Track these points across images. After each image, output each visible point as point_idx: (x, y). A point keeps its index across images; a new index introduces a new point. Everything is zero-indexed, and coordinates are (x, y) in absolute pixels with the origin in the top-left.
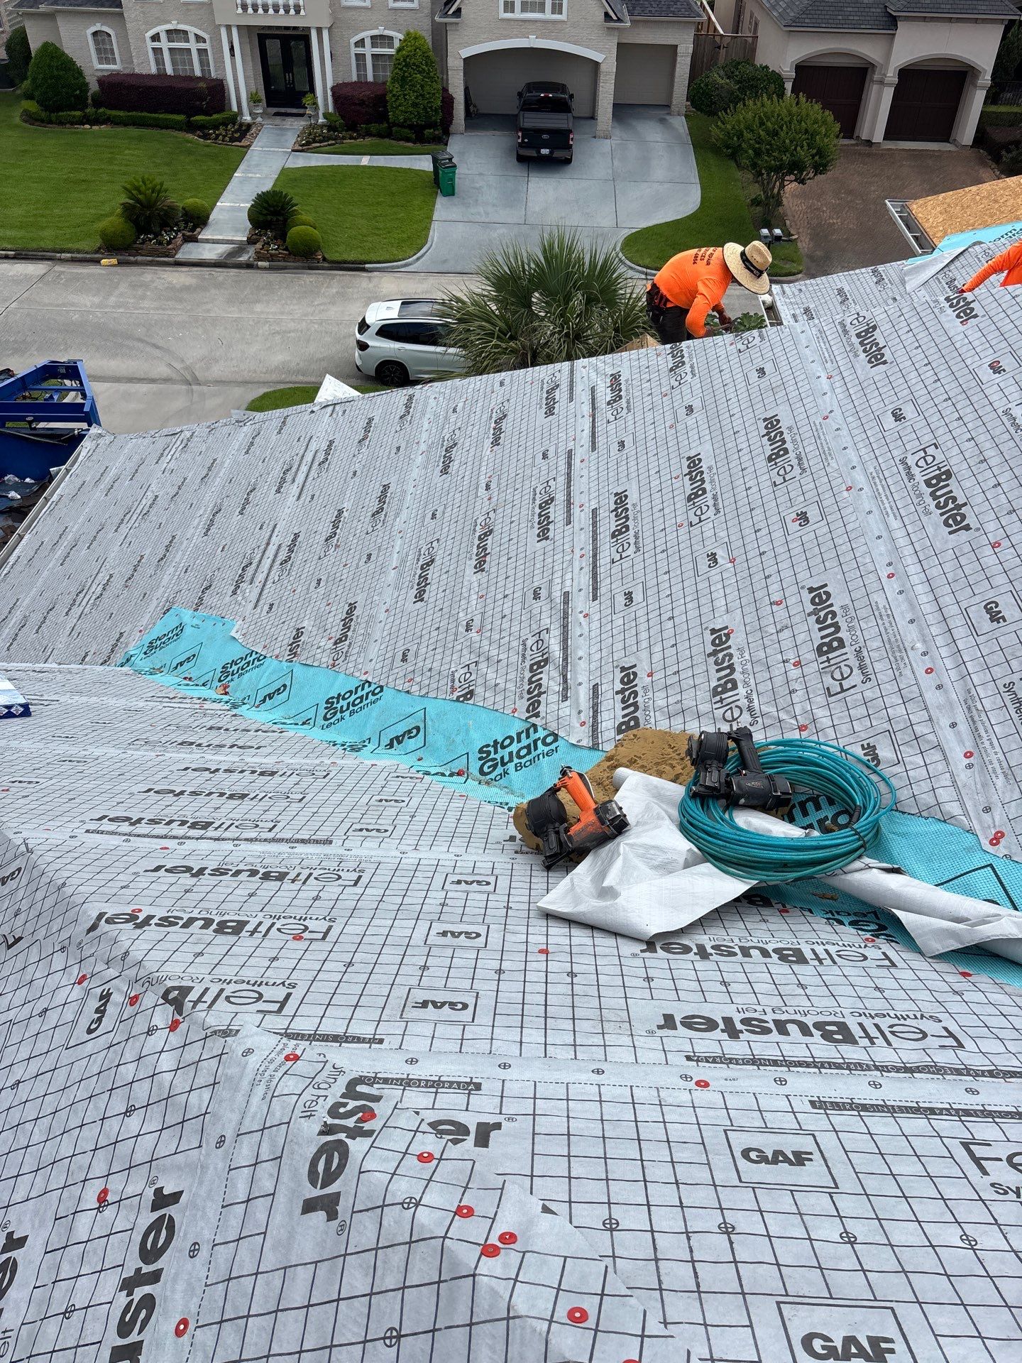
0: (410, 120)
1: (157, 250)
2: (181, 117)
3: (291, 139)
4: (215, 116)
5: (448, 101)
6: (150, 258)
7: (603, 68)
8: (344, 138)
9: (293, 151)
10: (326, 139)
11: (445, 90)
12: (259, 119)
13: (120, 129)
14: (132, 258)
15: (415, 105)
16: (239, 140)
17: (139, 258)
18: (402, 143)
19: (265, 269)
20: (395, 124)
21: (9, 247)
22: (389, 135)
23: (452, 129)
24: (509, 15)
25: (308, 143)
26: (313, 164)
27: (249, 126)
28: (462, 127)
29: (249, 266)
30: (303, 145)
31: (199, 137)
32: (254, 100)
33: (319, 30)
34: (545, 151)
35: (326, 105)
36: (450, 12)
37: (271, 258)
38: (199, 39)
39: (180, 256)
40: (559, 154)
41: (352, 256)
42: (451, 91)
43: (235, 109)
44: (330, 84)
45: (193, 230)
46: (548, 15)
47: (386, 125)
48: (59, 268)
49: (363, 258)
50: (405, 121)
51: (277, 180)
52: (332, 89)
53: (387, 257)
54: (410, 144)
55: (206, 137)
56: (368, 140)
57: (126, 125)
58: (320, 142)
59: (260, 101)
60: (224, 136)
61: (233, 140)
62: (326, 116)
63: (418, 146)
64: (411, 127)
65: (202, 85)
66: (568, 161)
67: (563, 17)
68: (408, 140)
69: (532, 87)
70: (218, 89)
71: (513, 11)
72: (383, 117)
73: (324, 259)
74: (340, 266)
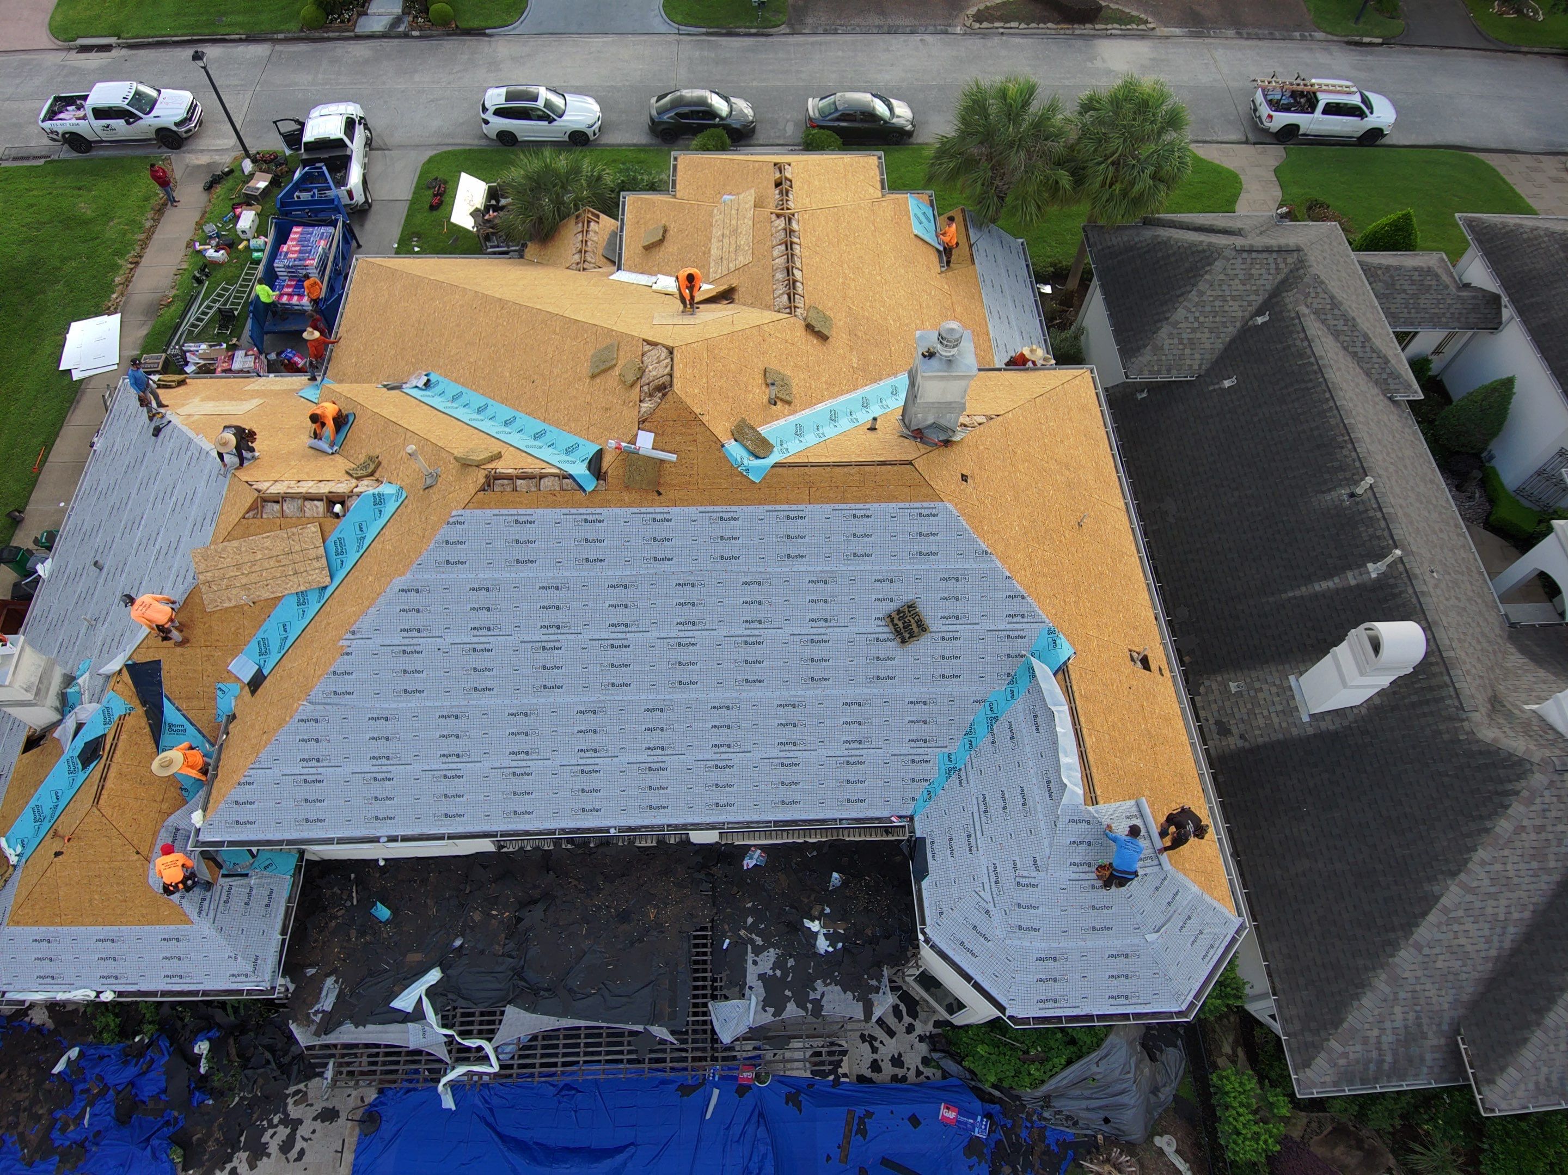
1: (342, 26)
6: (337, 34)
14: (326, 35)
17: (331, 35)
19: (418, 38)
29: (406, 35)
37: (422, 28)
39: (359, 30)
41: (475, 24)
45: (363, 6)
48: (278, 48)
49: (483, 24)
53: (501, 21)
73: (457, 27)
74: (468, 32)
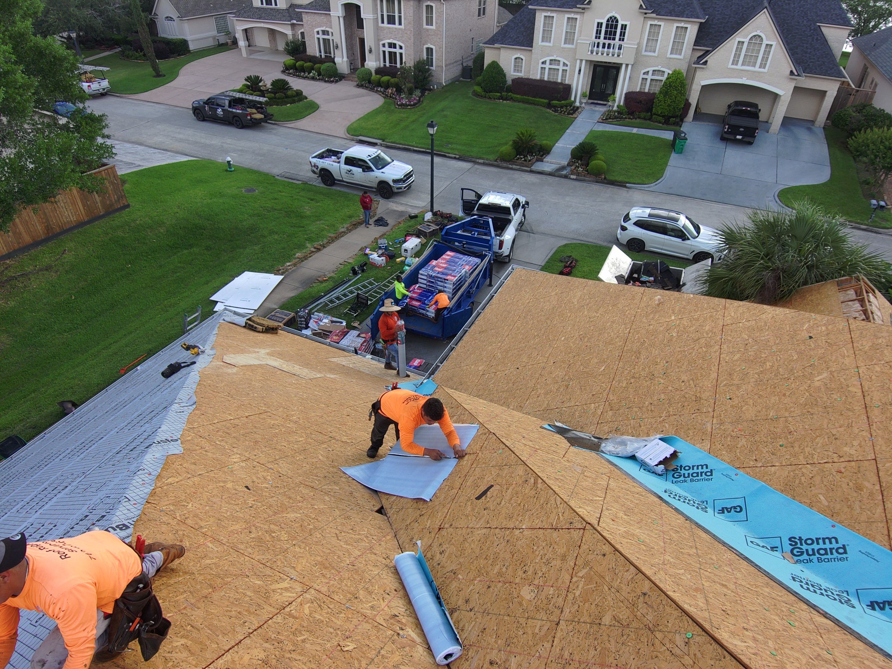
0: (664, 113)
1: (523, 163)
2: (546, 101)
3: (598, 116)
4: (563, 102)
5: (688, 105)
6: (519, 167)
7: (782, 98)
8: (626, 118)
9: (598, 122)
10: (616, 118)
11: (687, 100)
12: (583, 105)
13: (516, 104)
14: (511, 166)
15: (669, 106)
16: (572, 114)
17: (514, 167)
18: (656, 123)
19: (573, 179)
20: (655, 114)
21: (457, 153)
22: (650, 119)
23: (685, 120)
24: (734, 67)
25: (608, 118)
26: (607, 130)
27: (578, 108)
28: (691, 119)
29: (566, 177)
30: (603, 120)
31: (553, 111)
32: (583, 95)
34: (739, 137)
35: (620, 102)
36: (701, 62)
37: (578, 174)
38: (565, 64)
39: (533, 168)
40: (747, 139)
41: (621, 179)
42: (690, 101)
43: (573, 99)
44: (624, 92)
45: (542, 156)
46: (757, 69)
47: (649, 114)
48: (476, 166)
49: (627, 180)
50: (661, 113)
51: (587, 136)
52: (626, 94)
53: (639, 181)
54: (661, 125)
55: (556, 111)
56: (638, 121)
57: (519, 102)
58: (613, 119)
59: (586, 97)
60: (565, 112)
61: (569, 114)
62: (618, 106)
63: (665, 126)
64: (663, 116)
65: (561, 87)
66: (750, 143)
67: (765, 70)
68: (660, 123)
69: (737, 103)
70: (567, 89)
71: (737, 64)
72: (650, 110)
73: (605, 178)
74: (613, 183)
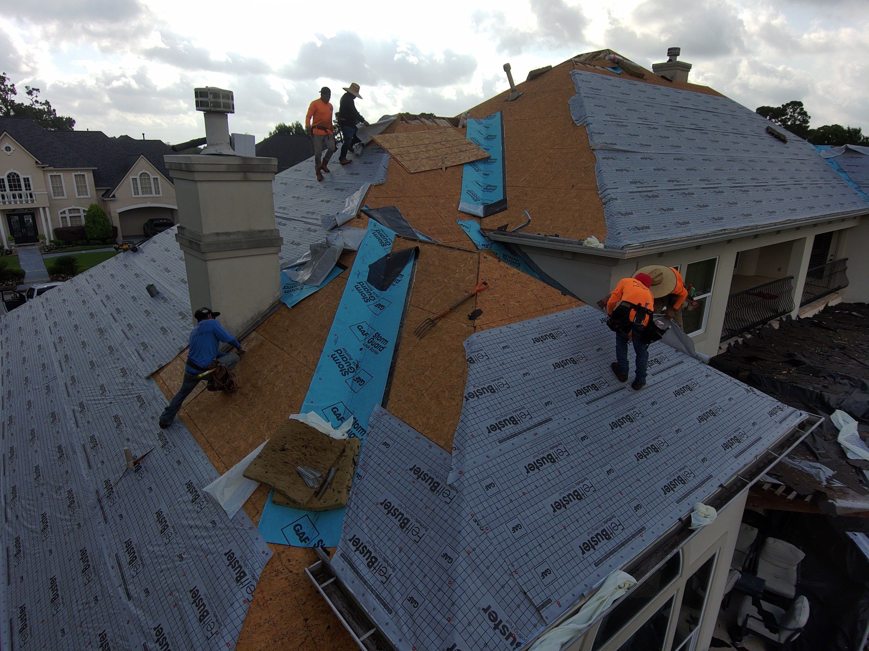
5: (115, 229)
9: (43, 254)
10: (56, 249)
11: (113, 225)
12: (13, 248)
15: (101, 230)
16: (10, 254)
22: (89, 244)
23: (117, 240)
24: (137, 196)
25: (49, 251)
26: (59, 256)
30: (47, 252)
32: (9, 240)
33: (44, 208)
35: (50, 238)
36: (110, 196)
44: (51, 229)
45: (19, 279)
46: (154, 195)
50: (97, 237)
52: (53, 230)
54: (101, 246)
59: (12, 241)
61: (7, 254)
62: (51, 241)
67: (161, 195)
68: (99, 245)
71: (138, 194)
72: (84, 237)
